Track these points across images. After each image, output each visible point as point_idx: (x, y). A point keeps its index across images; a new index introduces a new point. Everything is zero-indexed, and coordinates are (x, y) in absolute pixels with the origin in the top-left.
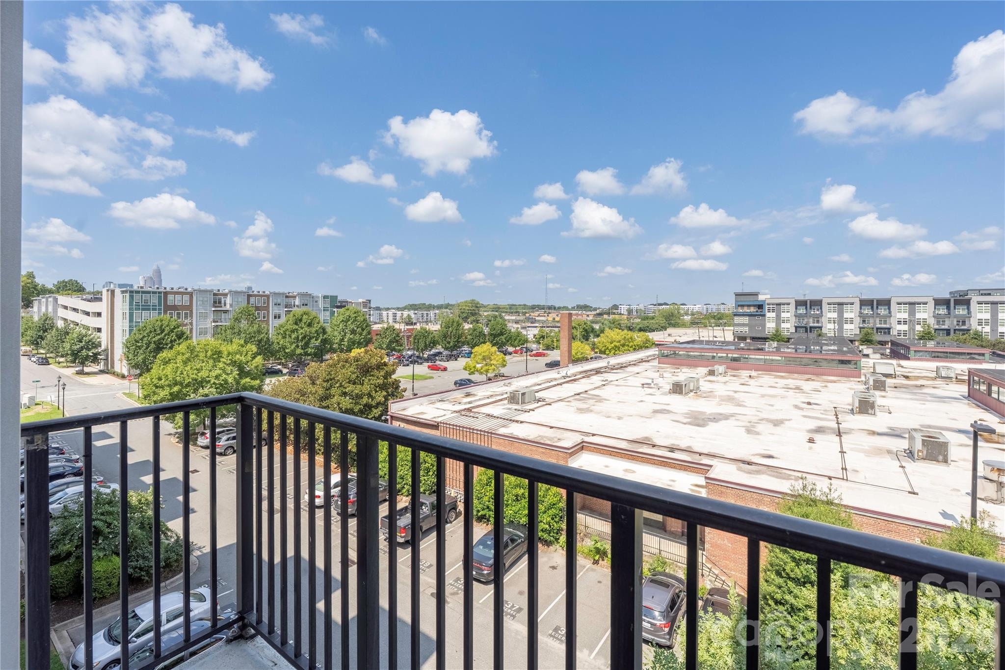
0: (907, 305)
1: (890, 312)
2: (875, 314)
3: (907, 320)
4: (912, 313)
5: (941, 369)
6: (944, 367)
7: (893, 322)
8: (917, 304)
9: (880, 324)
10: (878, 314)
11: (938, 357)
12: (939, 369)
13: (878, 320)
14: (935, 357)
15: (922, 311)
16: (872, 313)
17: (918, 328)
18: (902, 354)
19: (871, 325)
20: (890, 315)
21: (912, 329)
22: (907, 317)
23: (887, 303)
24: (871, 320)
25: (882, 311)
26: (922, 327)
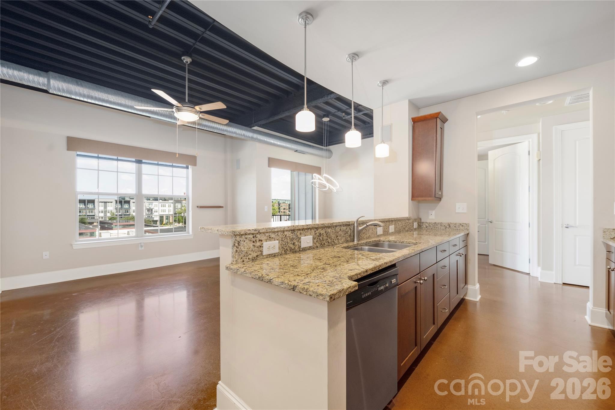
0: (103, 203)
1: (94, 207)
2: (86, 208)
3: (103, 211)
4: (105, 207)
5: (130, 232)
6: (131, 231)
7: (96, 211)
8: (108, 203)
9: (89, 213)
10: (88, 208)
11: (125, 227)
12: (129, 232)
13: (88, 211)
14: (123, 227)
15: (110, 206)
16: (84, 207)
17: (109, 215)
18: (107, 227)
19: (84, 214)
20: (94, 208)
21: (105, 215)
22: (103, 209)
23: (93, 202)
24: (84, 211)
25: (90, 206)
26: (110, 214)
